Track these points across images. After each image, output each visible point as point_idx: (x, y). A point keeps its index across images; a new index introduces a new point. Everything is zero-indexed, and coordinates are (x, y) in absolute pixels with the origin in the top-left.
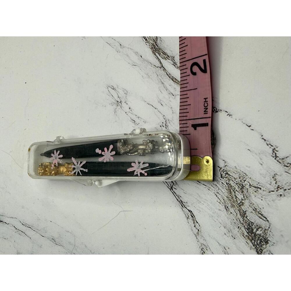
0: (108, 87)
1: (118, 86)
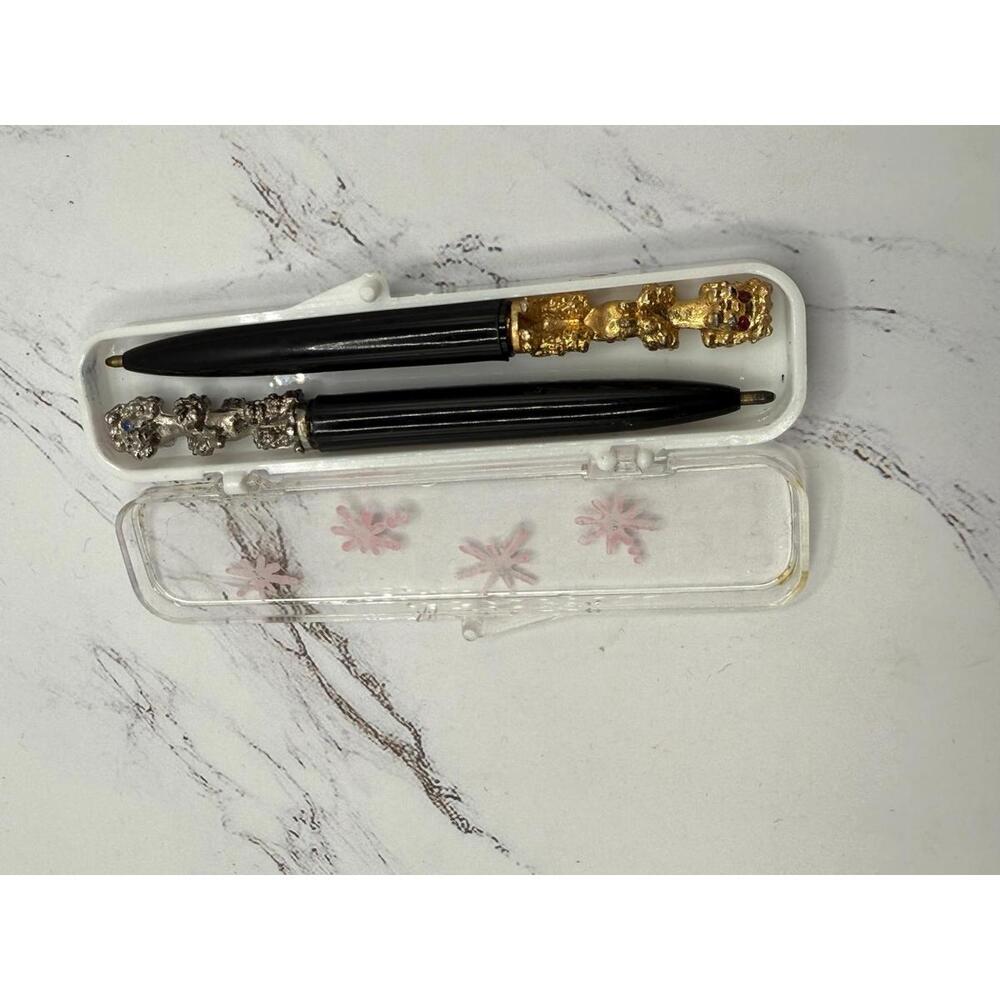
0: (95, 650)
1: (136, 657)
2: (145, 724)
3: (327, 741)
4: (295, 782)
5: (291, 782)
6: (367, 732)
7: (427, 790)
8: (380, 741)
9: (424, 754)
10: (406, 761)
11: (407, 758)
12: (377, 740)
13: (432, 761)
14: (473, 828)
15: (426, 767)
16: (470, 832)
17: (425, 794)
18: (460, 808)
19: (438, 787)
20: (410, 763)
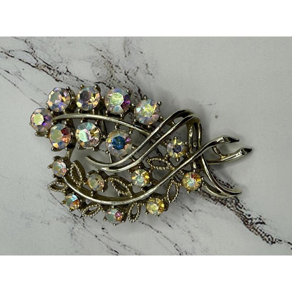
2: (80, 226)
3: (183, 208)
4: (168, 239)
5: (165, 239)
6: (204, 196)
7: (244, 223)
8: (212, 199)
9: (238, 200)
10: (229, 208)
11: (229, 206)
12: (210, 199)
13: (244, 203)
14: (276, 239)
15: (241, 208)
16: (274, 243)
17: (244, 225)
18: (266, 229)
19: (251, 219)
20: (232, 208)
